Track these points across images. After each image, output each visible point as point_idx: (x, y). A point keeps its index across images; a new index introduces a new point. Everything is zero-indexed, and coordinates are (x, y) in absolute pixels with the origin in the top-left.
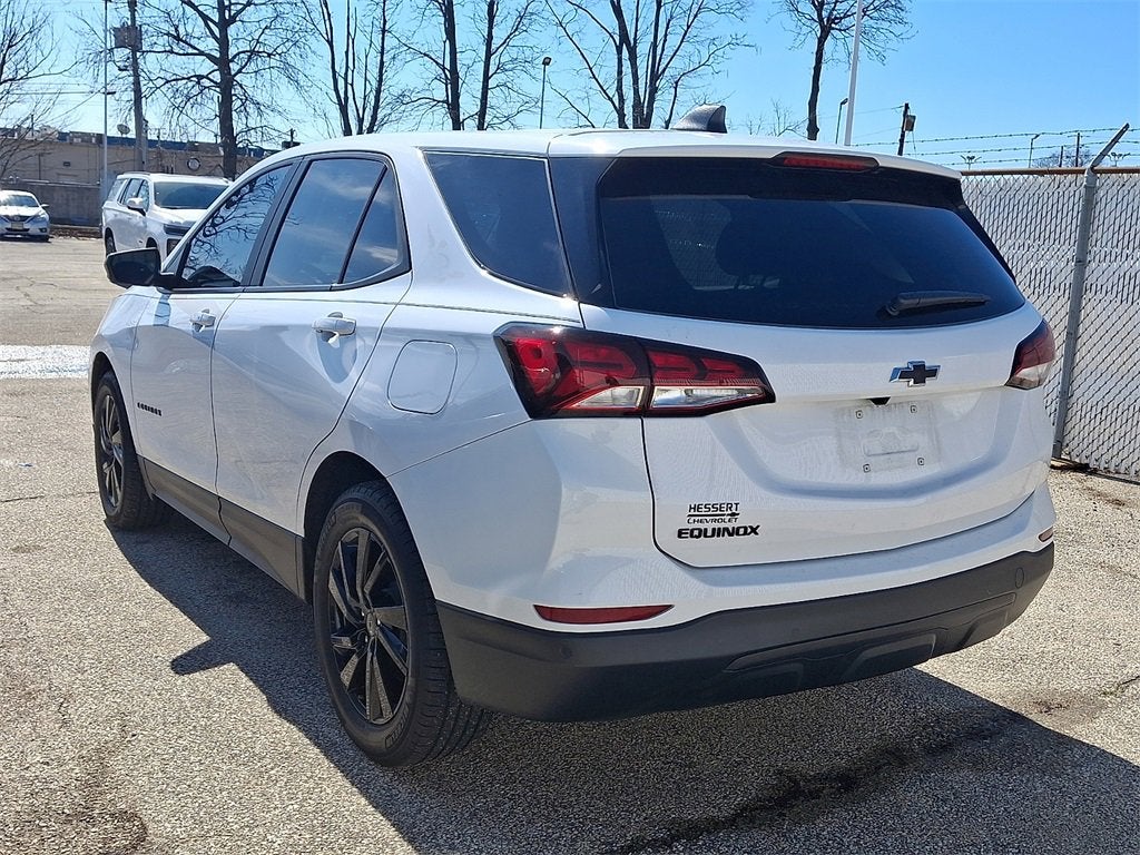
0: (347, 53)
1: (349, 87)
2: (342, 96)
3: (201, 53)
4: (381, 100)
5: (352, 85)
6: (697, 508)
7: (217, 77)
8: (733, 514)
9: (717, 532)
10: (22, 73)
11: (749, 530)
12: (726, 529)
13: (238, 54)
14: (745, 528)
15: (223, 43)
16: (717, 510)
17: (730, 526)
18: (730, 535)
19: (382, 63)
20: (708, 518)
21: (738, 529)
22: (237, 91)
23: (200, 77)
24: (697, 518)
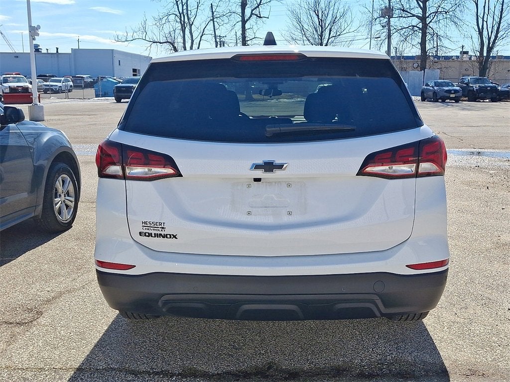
0: (484, 7)
1: (485, 23)
2: (481, 27)
3: (414, 16)
4: (501, 27)
5: (487, 22)
6: (146, 223)
7: (420, 25)
8: (163, 228)
9: (156, 235)
10: (339, 33)
11: (172, 236)
12: (161, 235)
13: (431, 14)
14: (170, 235)
15: (424, 10)
16: (155, 225)
17: (163, 233)
18: (164, 237)
19: (502, 9)
20: (151, 228)
21: (167, 235)
22: (429, 31)
23: (413, 26)
24: (146, 228)
